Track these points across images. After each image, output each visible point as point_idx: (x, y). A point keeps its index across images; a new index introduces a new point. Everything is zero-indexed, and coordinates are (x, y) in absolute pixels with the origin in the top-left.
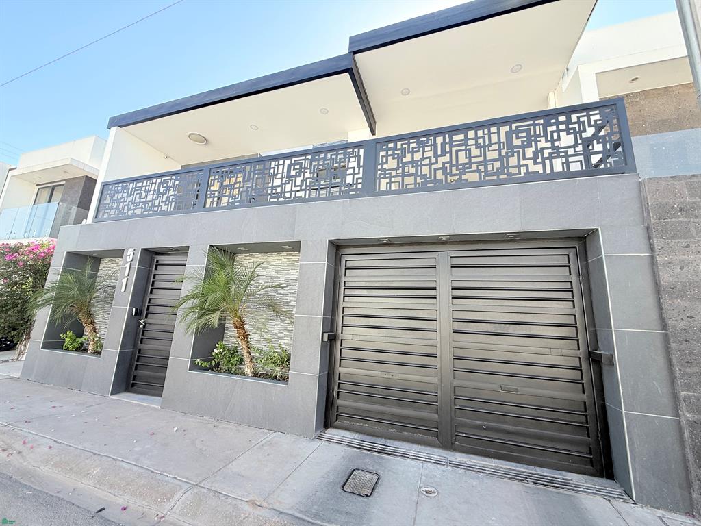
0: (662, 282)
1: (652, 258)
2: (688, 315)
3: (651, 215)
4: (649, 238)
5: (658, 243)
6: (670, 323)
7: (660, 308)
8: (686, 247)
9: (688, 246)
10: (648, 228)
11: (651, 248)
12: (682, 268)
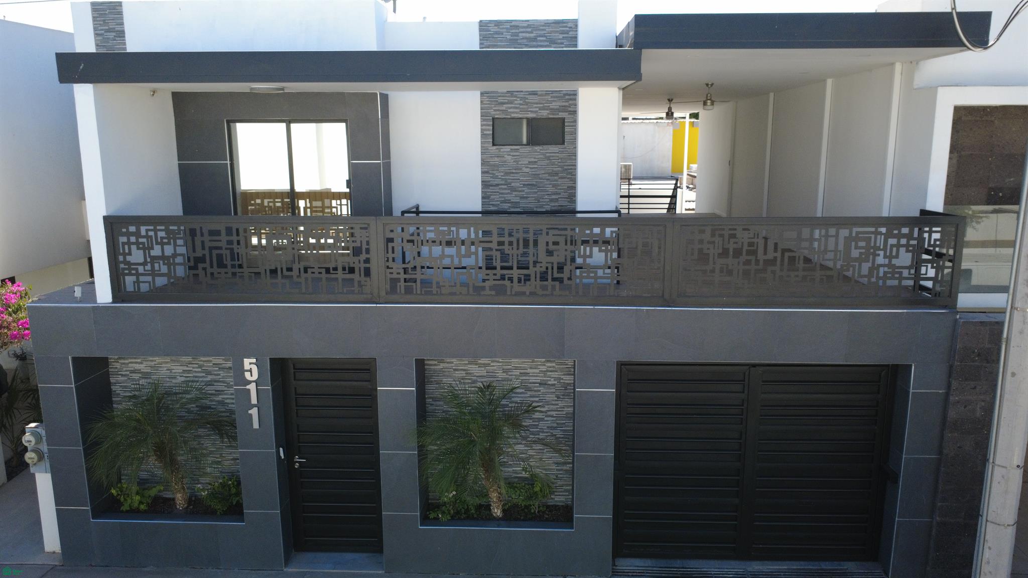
0: (948, 418)
1: (947, 395)
2: (958, 445)
3: (956, 357)
4: (950, 376)
5: (955, 384)
6: (945, 451)
7: (942, 437)
8: (974, 389)
9: (975, 388)
10: (951, 367)
11: (949, 386)
12: (965, 407)
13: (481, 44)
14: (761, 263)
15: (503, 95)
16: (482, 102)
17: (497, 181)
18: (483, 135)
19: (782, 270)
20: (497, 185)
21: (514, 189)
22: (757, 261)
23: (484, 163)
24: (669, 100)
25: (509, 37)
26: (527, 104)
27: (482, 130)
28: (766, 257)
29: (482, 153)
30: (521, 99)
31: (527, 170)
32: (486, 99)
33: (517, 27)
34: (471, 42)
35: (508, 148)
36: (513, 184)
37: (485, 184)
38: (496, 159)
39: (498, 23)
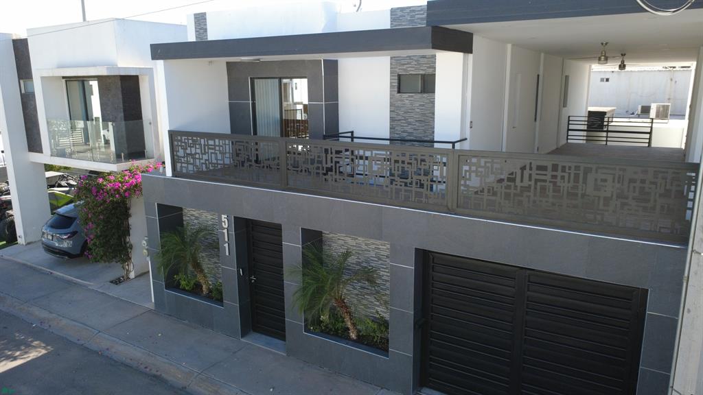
13: (391, 24)
14: (519, 188)
15: (404, 58)
16: (391, 64)
17: (400, 118)
18: (392, 86)
19: (535, 195)
20: (399, 120)
21: (410, 124)
22: (516, 186)
23: (392, 105)
24: (622, 55)
25: (409, 18)
26: (419, 64)
27: (391, 83)
28: (522, 184)
29: (391, 98)
30: (416, 61)
31: (418, 110)
32: (393, 61)
33: (414, 11)
34: (385, 23)
35: (406, 95)
36: (409, 120)
37: (392, 119)
38: (399, 102)
39: (402, 9)
